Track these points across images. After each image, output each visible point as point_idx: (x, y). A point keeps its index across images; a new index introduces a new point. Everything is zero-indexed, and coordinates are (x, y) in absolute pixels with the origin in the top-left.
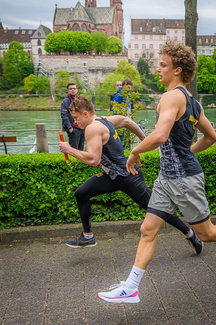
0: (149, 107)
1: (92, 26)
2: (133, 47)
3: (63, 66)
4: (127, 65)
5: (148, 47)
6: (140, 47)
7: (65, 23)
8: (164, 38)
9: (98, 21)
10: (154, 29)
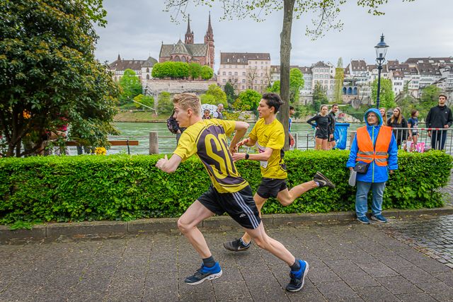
1: (190, 58)
2: (221, 74)
3: (166, 88)
4: (216, 88)
5: (233, 74)
6: (227, 74)
7: (169, 56)
8: (247, 67)
9: (195, 54)
10: (239, 61)
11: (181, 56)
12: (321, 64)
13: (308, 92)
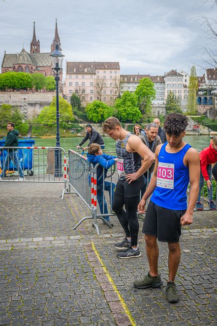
0: (79, 135)
1: (34, 68)
2: (67, 84)
3: (6, 100)
5: (80, 84)
6: (74, 85)
8: (94, 77)
10: (86, 70)
11: (24, 66)
12: (174, 73)
13: (161, 102)
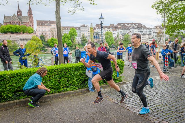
0: (46, 53)
1: (21, 23)
4: (36, 37)
7: (9, 22)
8: (50, 27)
9: (23, 21)
12: (84, 26)
13: (79, 38)
